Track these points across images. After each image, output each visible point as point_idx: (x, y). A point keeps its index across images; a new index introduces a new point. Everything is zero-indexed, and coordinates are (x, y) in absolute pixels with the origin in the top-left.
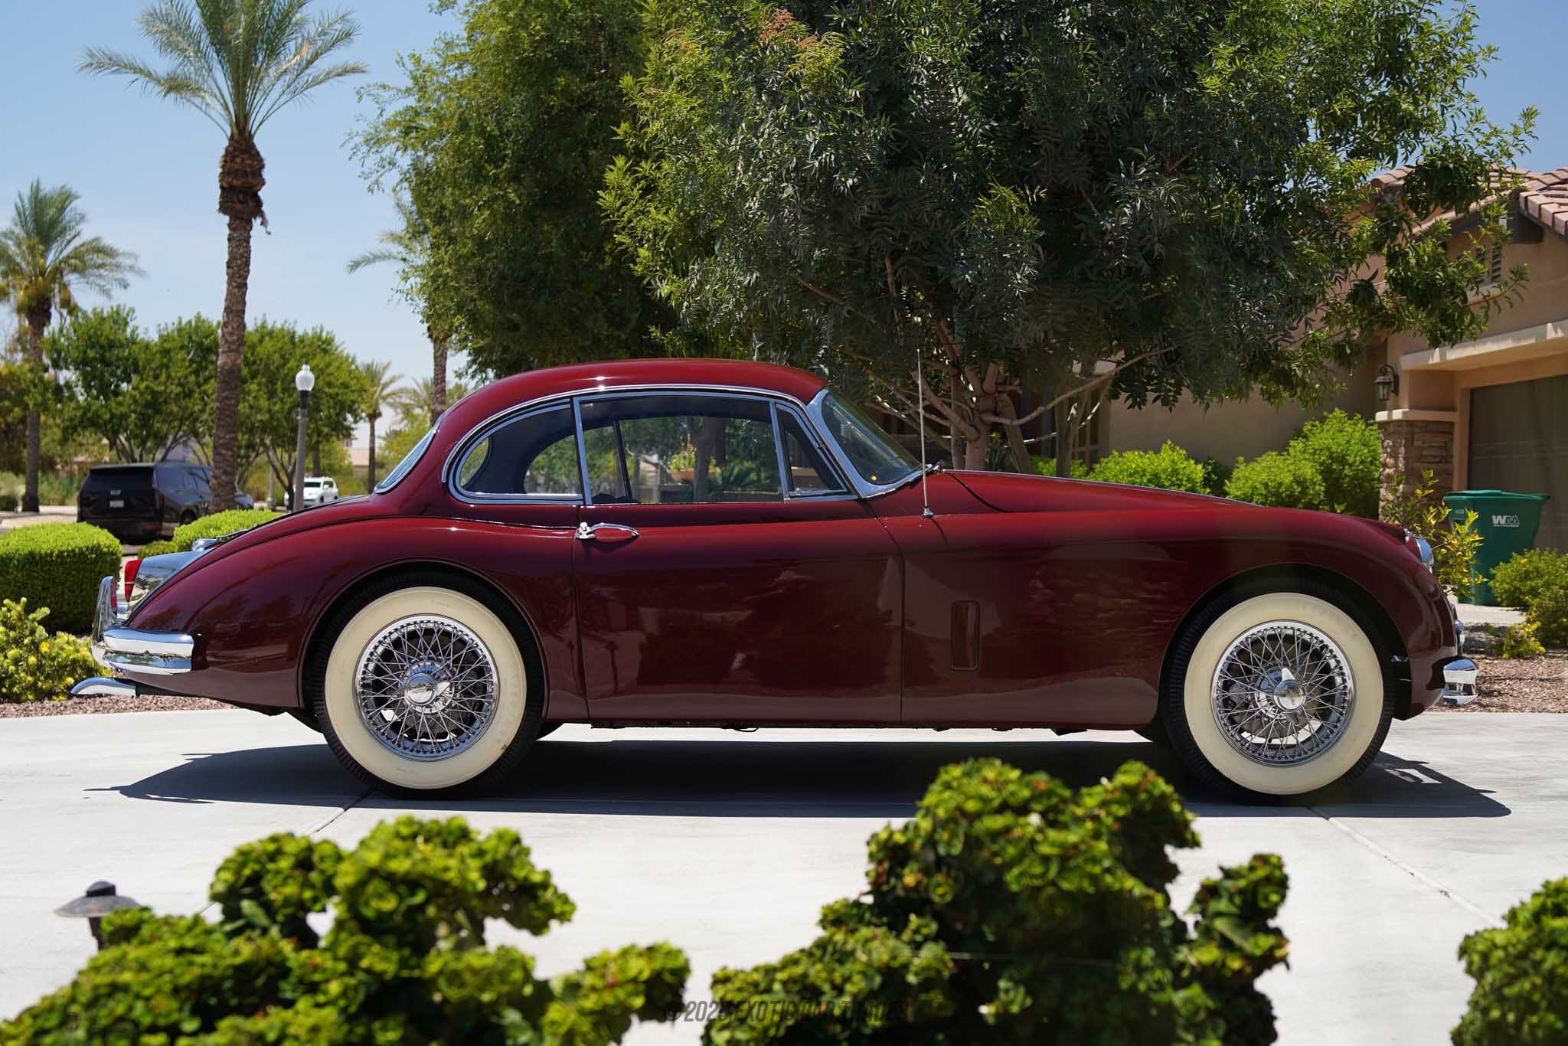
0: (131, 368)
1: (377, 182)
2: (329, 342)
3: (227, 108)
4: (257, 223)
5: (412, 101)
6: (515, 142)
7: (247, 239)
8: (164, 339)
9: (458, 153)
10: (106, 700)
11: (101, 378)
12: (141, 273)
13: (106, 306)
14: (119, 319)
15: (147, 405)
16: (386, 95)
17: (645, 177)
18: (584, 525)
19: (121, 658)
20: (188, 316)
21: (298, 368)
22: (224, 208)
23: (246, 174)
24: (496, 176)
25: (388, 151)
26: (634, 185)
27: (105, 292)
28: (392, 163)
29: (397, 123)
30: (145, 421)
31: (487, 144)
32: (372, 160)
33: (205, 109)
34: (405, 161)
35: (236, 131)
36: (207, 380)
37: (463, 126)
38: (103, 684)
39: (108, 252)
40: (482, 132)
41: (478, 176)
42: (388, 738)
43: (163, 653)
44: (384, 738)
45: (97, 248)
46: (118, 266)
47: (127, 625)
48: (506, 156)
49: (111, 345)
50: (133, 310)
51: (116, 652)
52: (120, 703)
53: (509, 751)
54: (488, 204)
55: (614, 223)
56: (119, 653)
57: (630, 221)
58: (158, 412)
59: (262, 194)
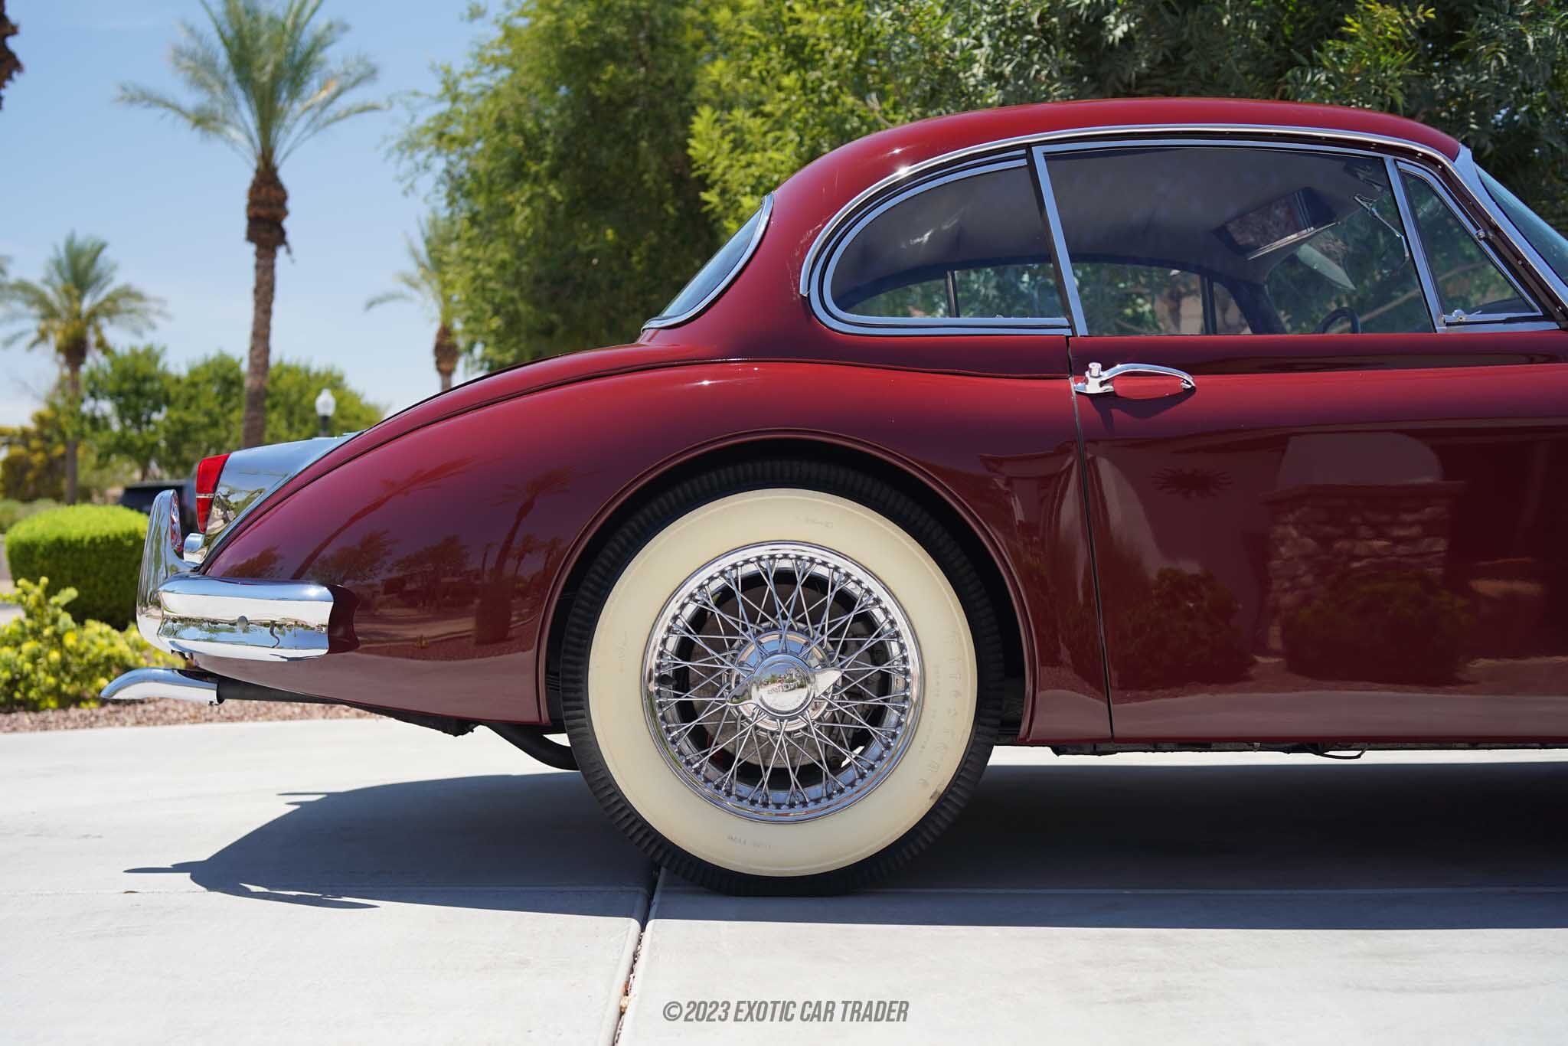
0: (163, 400)
1: (412, 186)
2: (340, 379)
3: (251, 140)
4: (281, 252)
5: (445, 106)
6: (555, 141)
7: (272, 267)
8: (194, 372)
9: (498, 152)
10: (151, 707)
11: (136, 408)
12: (168, 317)
13: (141, 344)
14: (151, 356)
15: (177, 434)
16: (418, 101)
17: (734, 129)
18: (1095, 367)
19: (193, 631)
20: (213, 354)
21: (319, 393)
22: (252, 236)
23: (270, 205)
24: (537, 173)
25: (421, 156)
26: (722, 137)
27: (138, 333)
28: (427, 167)
29: (429, 130)
30: (174, 447)
31: (526, 141)
32: (407, 164)
33: (232, 142)
34: (439, 164)
35: (262, 164)
36: (231, 411)
37: (501, 125)
38: (157, 679)
39: (139, 297)
40: (520, 130)
41: (518, 173)
42: (707, 780)
43: (268, 619)
44: (700, 779)
45: (127, 293)
46: (147, 310)
47: (201, 571)
48: (546, 153)
49: (146, 379)
50: (164, 349)
51: (182, 620)
52: (170, 712)
53: (942, 802)
54: (529, 202)
55: (707, 176)
56: (186, 621)
57: (724, 174)
58: (187, 440)
59: (287, 224)
